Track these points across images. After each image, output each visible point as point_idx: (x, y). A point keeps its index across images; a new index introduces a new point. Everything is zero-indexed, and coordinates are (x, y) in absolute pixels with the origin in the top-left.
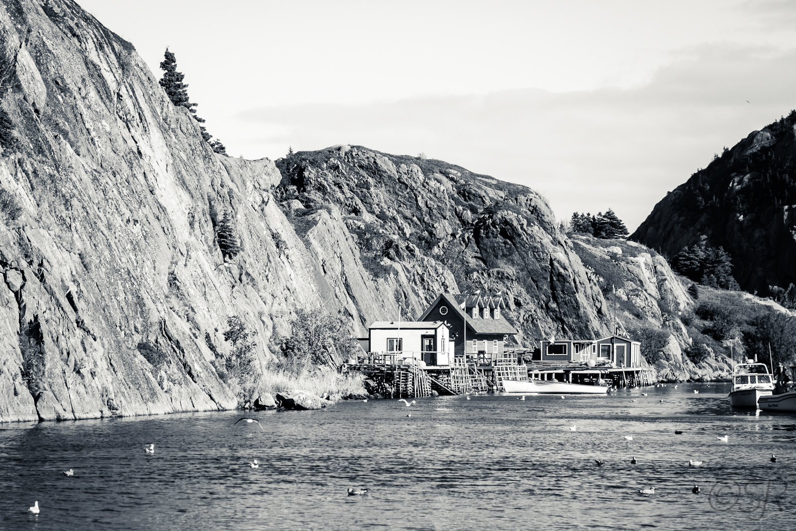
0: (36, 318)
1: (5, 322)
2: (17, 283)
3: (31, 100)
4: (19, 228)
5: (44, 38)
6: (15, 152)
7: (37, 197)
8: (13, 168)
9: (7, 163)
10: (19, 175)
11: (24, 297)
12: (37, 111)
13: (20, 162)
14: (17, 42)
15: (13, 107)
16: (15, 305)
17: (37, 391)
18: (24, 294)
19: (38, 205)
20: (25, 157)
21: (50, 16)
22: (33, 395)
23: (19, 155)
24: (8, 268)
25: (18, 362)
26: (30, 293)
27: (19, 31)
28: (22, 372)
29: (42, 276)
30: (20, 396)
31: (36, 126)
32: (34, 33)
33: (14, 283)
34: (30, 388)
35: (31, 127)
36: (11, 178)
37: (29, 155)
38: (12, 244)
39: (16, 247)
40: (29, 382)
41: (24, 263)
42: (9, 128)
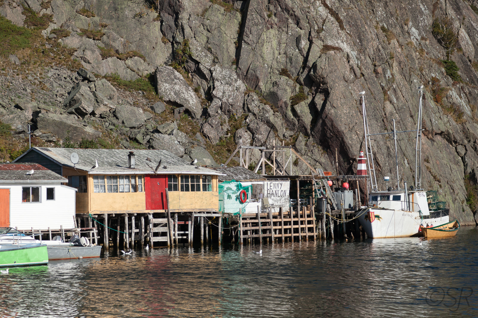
0: (473, 170)
1: (457, 173)
2: (463, 152)
3: (467, 55)
4: (463, 123)
5: (472, 22)
6: (459, 83)
7: (472, 106)
8: (458, 92)
9: (455, 89)
10: (462, 95)
11: (466, 160)
12: (470, 61)
13: (462, 88)
14: (459, 24)
15: (457, 59)
16: (462, 164)
17: (474, 209)
18: (466, 158)
19: (472, 111)
20: (465, 85)
21: (474, 10)
22: (473, 211)
23: (462, 85)
24: (458, 144)
25: (464, 194)
26: (470, 157)
27: (459, 19)
28: (466, 199)
29: (476, 148)
30: (466, 212)
31: (470, 69)
32: (466, 20)
33: (461, 152)
34: (471, 208)
35: (467, 70)
36: (457, 96)
37: (467, 84)
38: (459, 131)
39: (461, 133)
40: (470, 205)
41: (466, 142)
42: (456, 70)
